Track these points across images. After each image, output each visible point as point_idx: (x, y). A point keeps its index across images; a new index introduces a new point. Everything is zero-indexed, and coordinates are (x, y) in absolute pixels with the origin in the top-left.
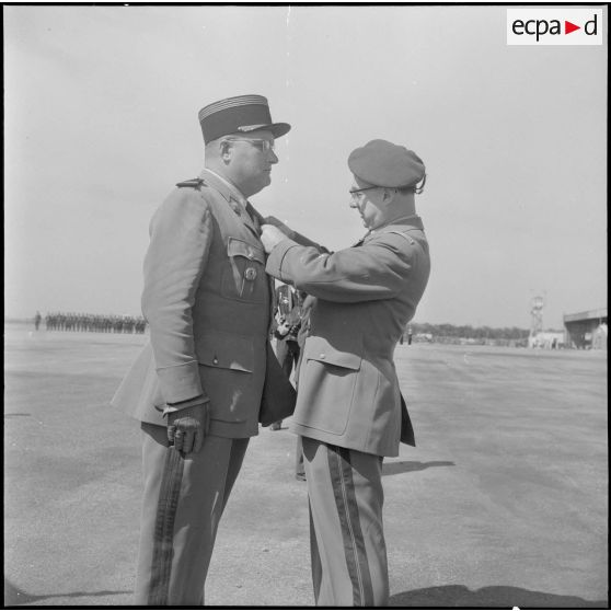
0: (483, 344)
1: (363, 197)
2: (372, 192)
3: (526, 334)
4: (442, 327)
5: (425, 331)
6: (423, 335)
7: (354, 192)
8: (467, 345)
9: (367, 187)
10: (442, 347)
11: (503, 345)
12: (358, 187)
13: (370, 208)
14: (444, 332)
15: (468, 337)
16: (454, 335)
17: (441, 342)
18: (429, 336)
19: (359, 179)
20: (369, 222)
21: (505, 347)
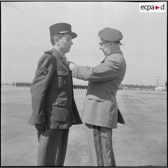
0: (142, 90)
1: (104, 45)
2: (107, 44)
3: (154, 87)
4: (130, 85)
5: (125, 87)
6: (125, 88)
7: (101, 44)
8: (137, 90)
9: (105, 42)
10: (130, 91)
11: (148, 90)
12: (102, 42)
13: (106, 49)
14: (131, 86)
15: (138, 88)
16: (134, 88)
17: (130, 90)
18: (127, 88)
19: (102, 39)
20: (105, 54)
21: (148, 91)
